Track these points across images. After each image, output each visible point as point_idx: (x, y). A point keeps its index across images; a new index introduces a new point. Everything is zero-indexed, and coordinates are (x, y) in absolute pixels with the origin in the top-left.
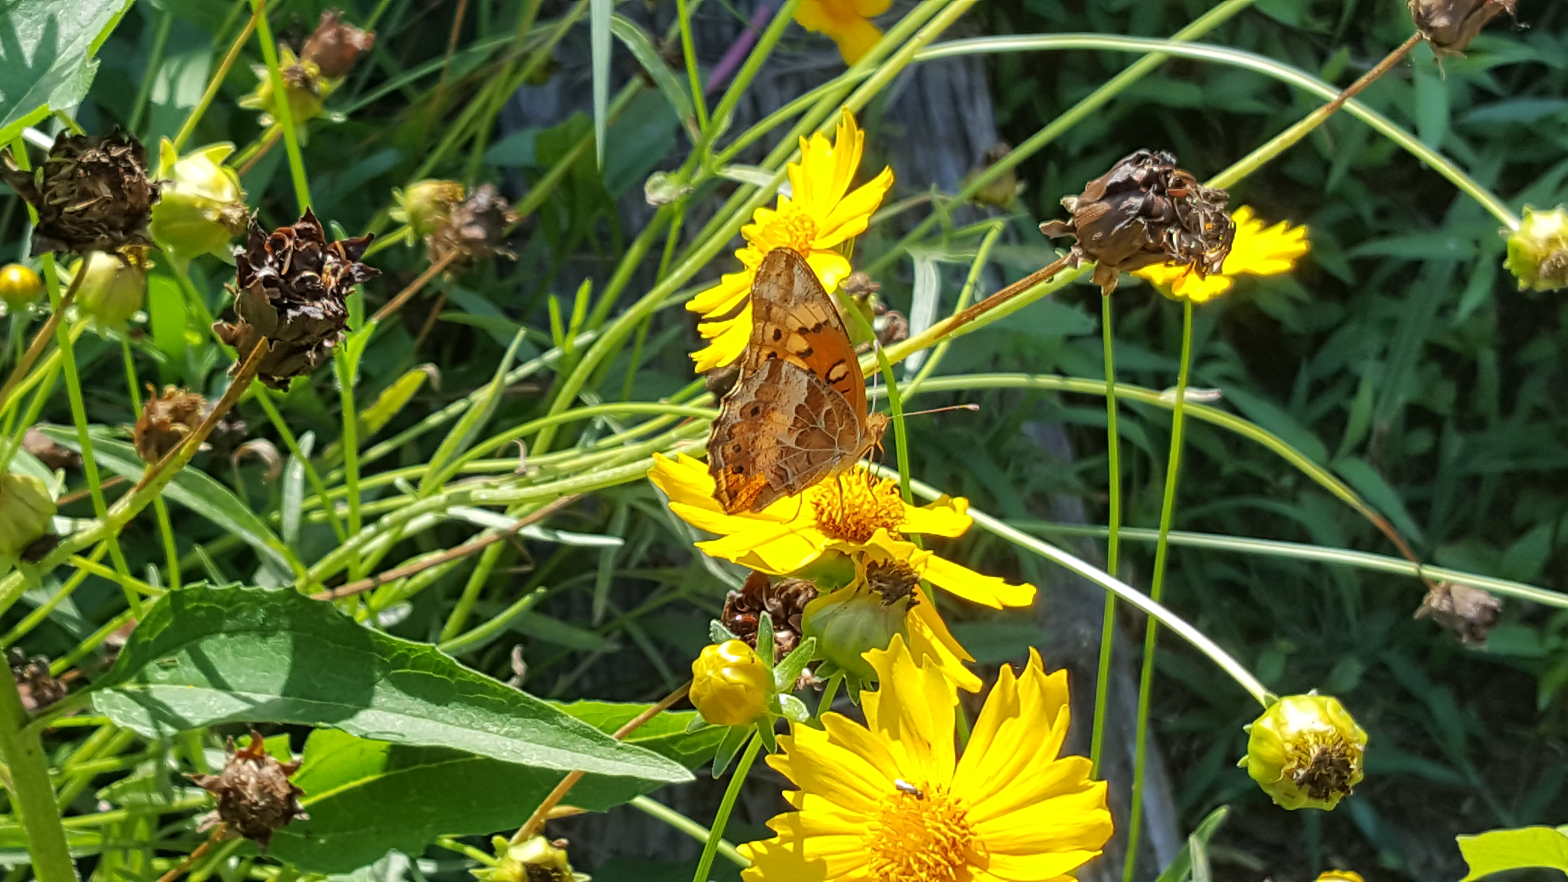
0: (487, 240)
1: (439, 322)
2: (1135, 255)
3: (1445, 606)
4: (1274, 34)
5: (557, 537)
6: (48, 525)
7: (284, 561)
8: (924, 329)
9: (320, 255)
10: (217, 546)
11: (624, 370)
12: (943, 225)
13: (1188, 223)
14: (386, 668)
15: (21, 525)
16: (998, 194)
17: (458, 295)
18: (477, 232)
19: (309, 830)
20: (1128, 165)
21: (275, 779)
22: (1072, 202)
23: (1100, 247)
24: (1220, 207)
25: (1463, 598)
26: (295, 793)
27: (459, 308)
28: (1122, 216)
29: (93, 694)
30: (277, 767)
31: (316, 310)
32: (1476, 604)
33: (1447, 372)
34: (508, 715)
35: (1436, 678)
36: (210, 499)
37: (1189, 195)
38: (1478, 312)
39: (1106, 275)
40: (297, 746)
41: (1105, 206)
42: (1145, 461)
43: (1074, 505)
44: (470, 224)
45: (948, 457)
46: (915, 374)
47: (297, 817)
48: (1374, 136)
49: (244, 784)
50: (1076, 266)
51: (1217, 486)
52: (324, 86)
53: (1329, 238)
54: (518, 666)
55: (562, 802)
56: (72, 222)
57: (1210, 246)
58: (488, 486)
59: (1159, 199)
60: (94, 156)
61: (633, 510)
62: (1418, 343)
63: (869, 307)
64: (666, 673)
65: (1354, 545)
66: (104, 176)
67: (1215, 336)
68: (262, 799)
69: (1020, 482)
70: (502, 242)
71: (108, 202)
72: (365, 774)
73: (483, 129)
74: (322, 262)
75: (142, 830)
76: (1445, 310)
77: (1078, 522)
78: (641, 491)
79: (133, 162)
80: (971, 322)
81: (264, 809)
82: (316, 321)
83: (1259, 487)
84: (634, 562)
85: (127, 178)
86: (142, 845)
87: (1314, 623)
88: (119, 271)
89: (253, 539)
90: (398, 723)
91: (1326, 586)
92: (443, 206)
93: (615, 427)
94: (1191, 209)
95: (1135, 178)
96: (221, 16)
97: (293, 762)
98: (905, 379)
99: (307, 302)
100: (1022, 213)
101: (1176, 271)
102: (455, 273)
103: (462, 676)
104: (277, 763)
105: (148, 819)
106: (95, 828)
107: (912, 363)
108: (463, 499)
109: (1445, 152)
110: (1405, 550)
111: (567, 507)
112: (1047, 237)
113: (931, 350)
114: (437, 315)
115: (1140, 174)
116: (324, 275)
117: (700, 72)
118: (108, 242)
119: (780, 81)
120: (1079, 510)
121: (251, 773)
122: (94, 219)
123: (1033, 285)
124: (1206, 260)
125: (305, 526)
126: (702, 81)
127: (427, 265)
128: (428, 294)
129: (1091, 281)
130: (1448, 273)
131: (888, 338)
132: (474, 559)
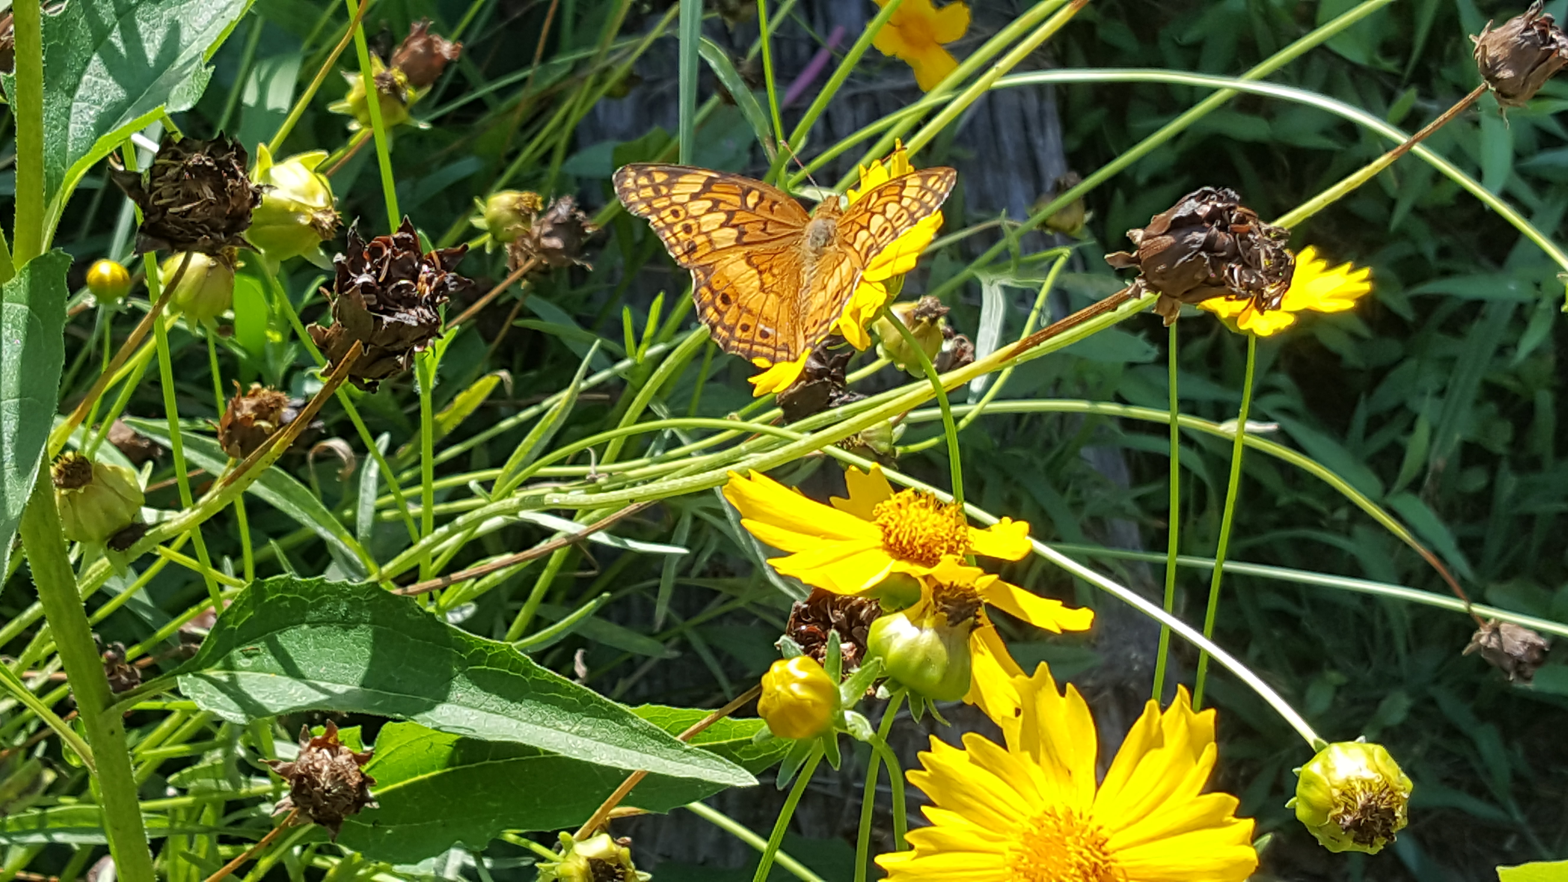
0: (566, 250)
1: (512, 327)
2: (1197, 288)
3: (1493, 643)
4: (1343, 73)
5: (625, 544)
6: (137, 514)
7: (356, 558)
8: (990, 353)
9: (416, 264)
10: (290, 540)
11: (694, 381)
12: (1012, 250)
13: (1249, 258)
14: (463, 664)
15: (109, 513)
16: (1066, 221)
17: (533, 303)
18: (556, 242)
19: (376, 819)
20: (1193, 201)
21: (347, 767)
22: (1138, 235)
23: (1163, 279)
24: (1281, 244)
25: (1511, 636)
26: (366, 781)
27: (533, 315)
28: (1185, 250)
29: (179, 678)
30: (349, 756)
31: (411, 317)
32: (1524, 643)
33: (1503, 413)
34: (579, 714)
35: (1482, 715)
36: (287, 494)
37: (1251, 232)
38: (1536, 353)
39: (1168, 306)
40: (369, 737)
41: (1169, 239)
42: (1201, 488)
43: (1130, 530)
44: (548, 235)
45: (1007, 478)
46: (980, 397)
47: (368, 805)
48: (1438, 176)
49: (319, 771)
50: (1138, 297)
51: (1273, 517)
52: (410, 94)
53: (1389, 274)
54: (580, 669)
55: (622, 803)
56: (175, 222)
57: (1271, 282)
58: (557, 490)
59: (1222, 234)
60: (200, 160)
61: (696, 519)
62: (1476, 381)
63: (938, 329)
64: (723, 681)
65: (1405, 582)
66: (208, 178)
67: (1275, 368)
68: (335, 785)
69: (1077, 506)
70: (579, 254)
71: (211, 203)
72: (433, 768)
73: (563, 141)
74: (418, 271)
75: (208, 816)
76: (1502, 351)
77: (1134, 549)
78: (705, 501)
79: (236, 167)
80: (1035, 348)
81: (336, 796)
82: (410, 327)
83: (1313, 519)
84: (695, 572)
85: (230, 182)
86: (208, 831)
87: (1364, 658)
88: (210, 268)
89: (327, 535)
90: (472, 718)
91: (1377, 620)
92: (523, 215)
93: (683, 439)
94: (1252, 244)
95: (1199, 213)
96: (312, 21)
97: (366, 752)
98: (969, 401)
99: (402, 309)
100: (1089, 242)
101: (1238, 306)
102: (530, 280)
103: (536, 674)
104: (350, 752)
105: (215, 805)
106: (163, 812)
107: (976, 386)
108: (536, 503)
109: (1507, 196)
110: (1457, 589)
111: (635, 514)
112: (1113, 267)
113: (997, 374)
114: (512, 321)
115: (1204, 210)
116: (419, 284)
117: (777, 89)
118: (210, 243)
119: (854, 100)
120: (1135, 536)
121: (325, 761)
122: (197, 220)
123: (1097, 314)
124: (1265, 295)
125: (378, 523)
126: (779, 99)
127: (505, 273)
128: (502, 300)
129: (1154, 312)
130: (1508, 315)
131: (954, 361)
132: (541, 562)
